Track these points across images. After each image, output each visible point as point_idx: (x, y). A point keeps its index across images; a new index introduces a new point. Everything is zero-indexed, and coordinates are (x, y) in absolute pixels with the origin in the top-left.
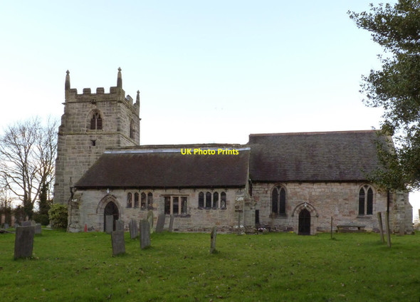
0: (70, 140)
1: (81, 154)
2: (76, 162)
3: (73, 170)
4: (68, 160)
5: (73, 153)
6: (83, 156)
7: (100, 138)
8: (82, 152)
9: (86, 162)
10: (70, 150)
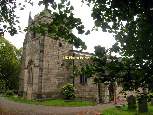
0: (48, 40)
1: (54, 50)
2: (52, 55)
3: (50, 59)
4: (47, 53)
5: (50, 49)
6: (55, 52)
7: (64, 43)
8: (55, 49)
9: (57, 56)
10: (48, 47)
